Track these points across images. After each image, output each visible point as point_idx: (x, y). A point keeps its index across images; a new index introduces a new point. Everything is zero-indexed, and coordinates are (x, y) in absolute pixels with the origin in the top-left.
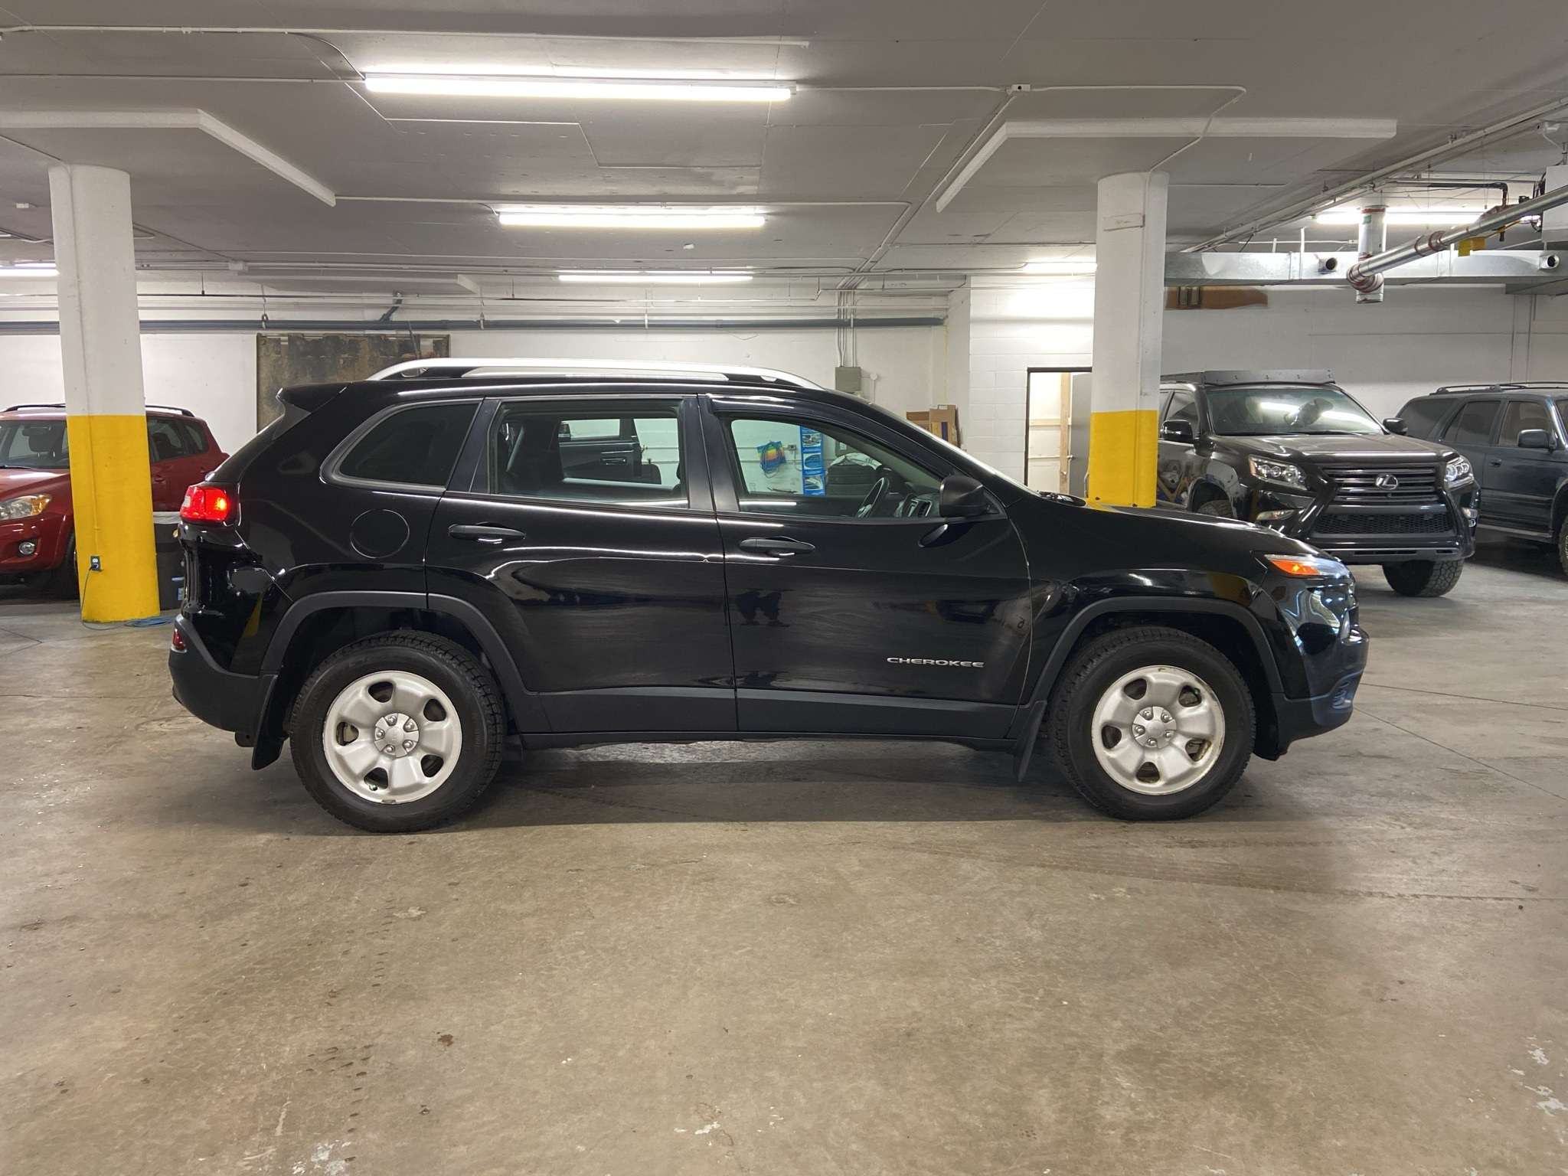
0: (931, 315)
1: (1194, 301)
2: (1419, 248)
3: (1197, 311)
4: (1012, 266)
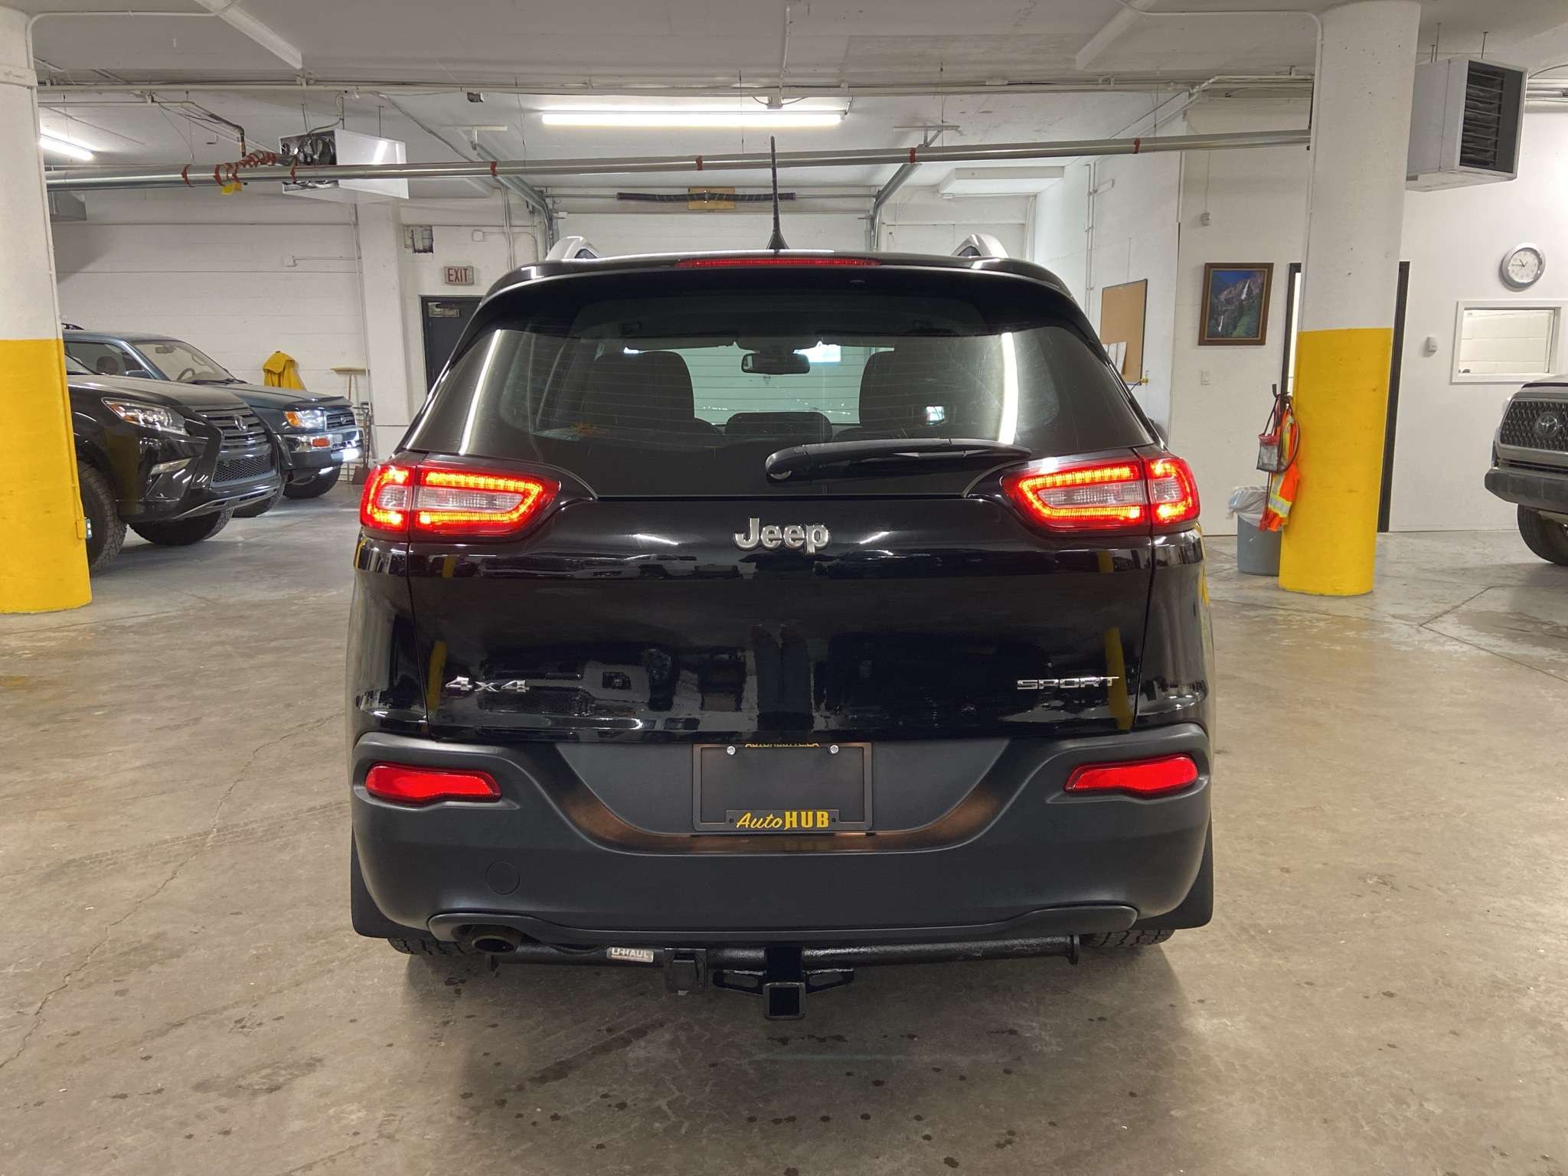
2: (191, 176)
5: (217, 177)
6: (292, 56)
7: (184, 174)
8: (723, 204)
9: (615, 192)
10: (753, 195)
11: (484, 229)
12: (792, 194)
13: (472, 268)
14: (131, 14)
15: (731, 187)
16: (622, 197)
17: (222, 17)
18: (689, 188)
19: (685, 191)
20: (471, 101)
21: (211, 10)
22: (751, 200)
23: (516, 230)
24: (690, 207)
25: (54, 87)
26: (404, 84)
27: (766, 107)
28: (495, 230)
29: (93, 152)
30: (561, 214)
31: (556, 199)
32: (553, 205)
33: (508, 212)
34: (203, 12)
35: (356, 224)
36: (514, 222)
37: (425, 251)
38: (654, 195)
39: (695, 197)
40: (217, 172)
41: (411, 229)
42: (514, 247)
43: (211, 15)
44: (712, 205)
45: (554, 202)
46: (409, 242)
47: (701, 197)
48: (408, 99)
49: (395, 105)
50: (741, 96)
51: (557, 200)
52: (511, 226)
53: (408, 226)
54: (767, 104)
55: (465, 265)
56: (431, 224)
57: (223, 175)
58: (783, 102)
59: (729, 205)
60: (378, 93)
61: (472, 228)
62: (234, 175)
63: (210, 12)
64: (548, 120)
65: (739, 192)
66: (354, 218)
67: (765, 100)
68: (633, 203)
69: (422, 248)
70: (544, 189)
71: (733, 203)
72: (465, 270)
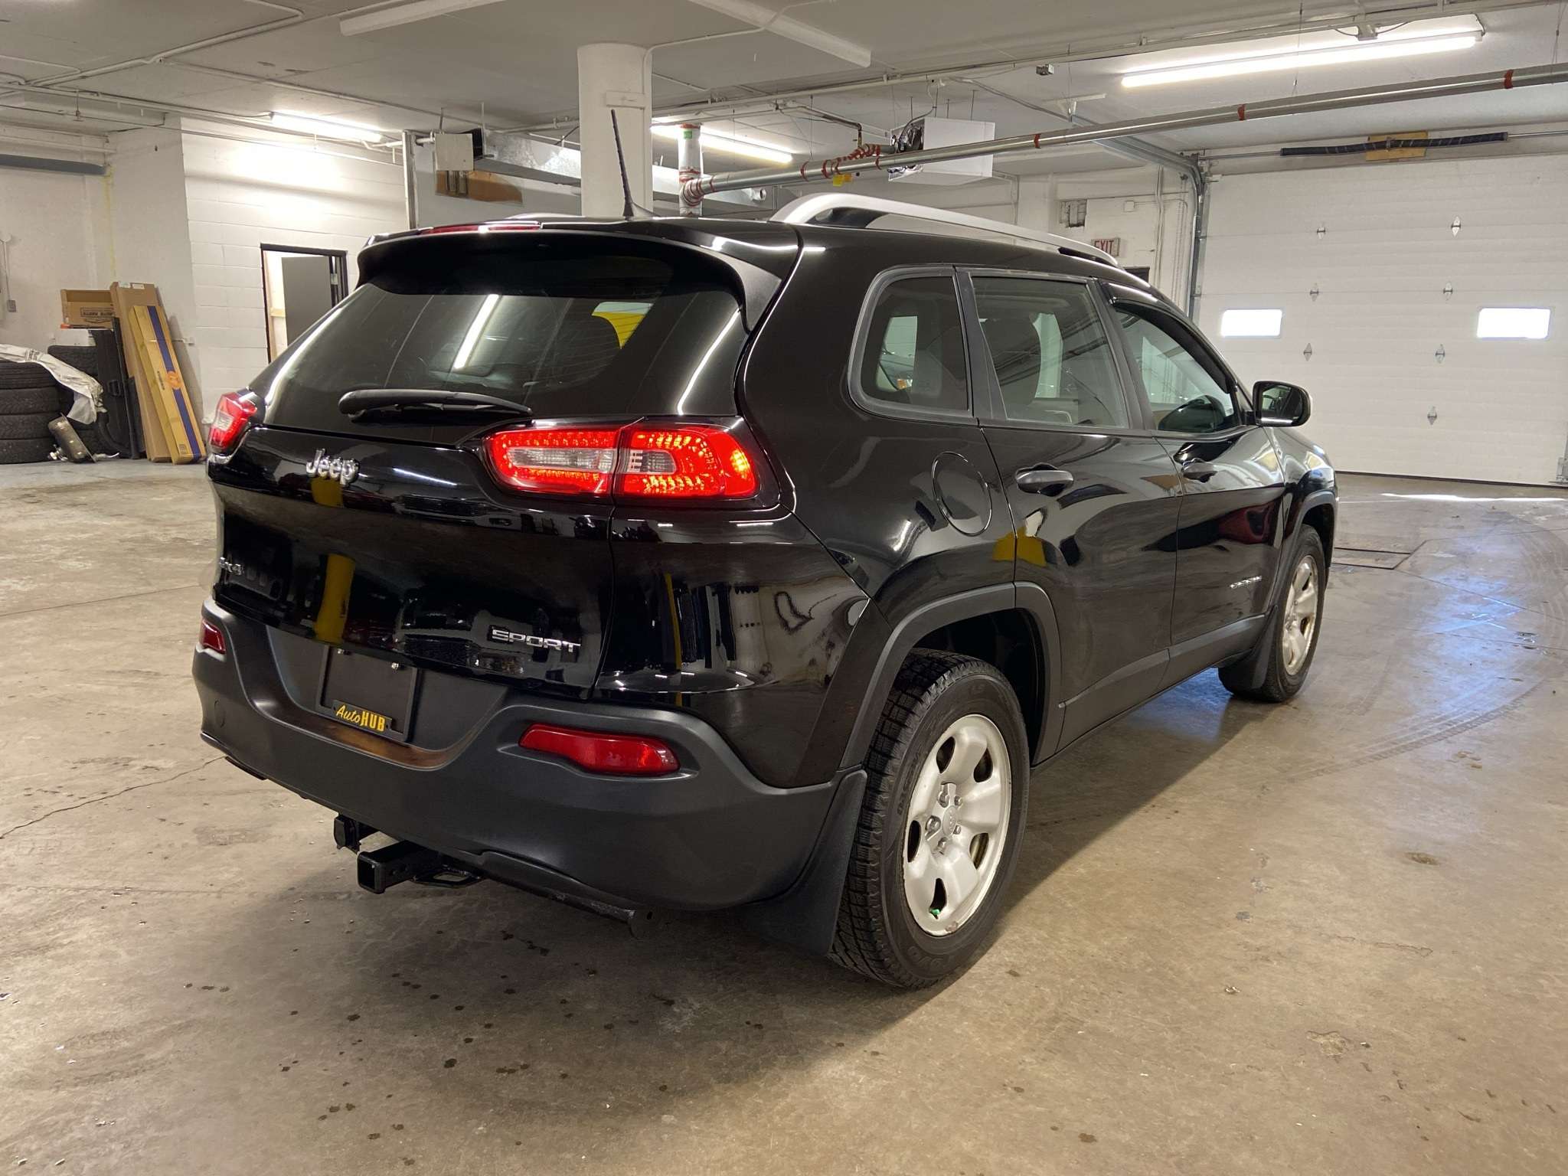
0: (85, 160)
1: (462, 190)
2: (807, 172)
3: (465, 200)
4: (238, 113)
5: (824, 171)
6: (858, 56)
7: (802, 171)
8: (1410, 152)
9: (1279, 147)
10: (1449, 139)
11: (1136, 199)
12: (1502, 134)
13: (1119, 239)
14: (707, 38)
15: (1424, 131)
16: (1285, 152)
17: (770, 30)
18: (1370, 136)
19: (1364, 140)
20: (1041, 74)
21: (758, 25)
22: (1446, 144)
23: (1169, 197)
24: (1368, 158)
25: (714, 104)
26: (974, 67)
27: (1356, 39)
28: (1147, 199)
29: (793, 155)
30: (1215, 177)
31: (1212, 161)
32: (1209, 168)
33: (1161, 181)
34: (752, 29)
35: (1016, 204)
36: (1166, 190)
37: (1078, 225)
38: (1324, 148)
39: (1374, 146)
40: (824, 167)
41: (1068, 204)
42: (1164, 216)
43: (758, 30)
44: (1396, 153)
45: (1211, 165)
46: (1065, 217)
47: (1381, 146)
48: (991, 78)
49: (983, 87)
50: (1300, 32)
51: (1214, 162)
52: (1162, 194)
53: (1065, 202)
54: (1356, 36)
55: (1111, 237)
56: (1085, 196)
57: (828, 169)
58: (1378, 30)
59: (1418, 152)
60: (962, 78)
61: (1124, 199)
62: (836, 168)
63: (758, 28)
64: (1128, 83)
65: (1433, 136)
66: (1015, 197)
67: (1355, 30)
68: (1300, 158)
69: (1076, 223)
70: (1201, 152)
71: (1424, 149)
72: (1111, 241)
